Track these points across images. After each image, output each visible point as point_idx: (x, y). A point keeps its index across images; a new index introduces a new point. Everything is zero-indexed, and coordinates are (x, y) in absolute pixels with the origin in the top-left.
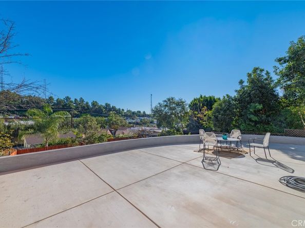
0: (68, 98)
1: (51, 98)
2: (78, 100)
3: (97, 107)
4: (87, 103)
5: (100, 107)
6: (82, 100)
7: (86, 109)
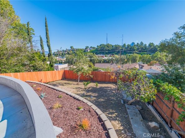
0: (133, 43)
1: (124, 45)
2: (139, 43)
3: (152, 47)
4: (145, 45)
5: (155, 47)
6: (142, 43)
7: (144, 49)
